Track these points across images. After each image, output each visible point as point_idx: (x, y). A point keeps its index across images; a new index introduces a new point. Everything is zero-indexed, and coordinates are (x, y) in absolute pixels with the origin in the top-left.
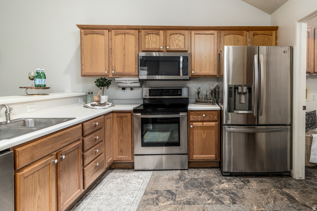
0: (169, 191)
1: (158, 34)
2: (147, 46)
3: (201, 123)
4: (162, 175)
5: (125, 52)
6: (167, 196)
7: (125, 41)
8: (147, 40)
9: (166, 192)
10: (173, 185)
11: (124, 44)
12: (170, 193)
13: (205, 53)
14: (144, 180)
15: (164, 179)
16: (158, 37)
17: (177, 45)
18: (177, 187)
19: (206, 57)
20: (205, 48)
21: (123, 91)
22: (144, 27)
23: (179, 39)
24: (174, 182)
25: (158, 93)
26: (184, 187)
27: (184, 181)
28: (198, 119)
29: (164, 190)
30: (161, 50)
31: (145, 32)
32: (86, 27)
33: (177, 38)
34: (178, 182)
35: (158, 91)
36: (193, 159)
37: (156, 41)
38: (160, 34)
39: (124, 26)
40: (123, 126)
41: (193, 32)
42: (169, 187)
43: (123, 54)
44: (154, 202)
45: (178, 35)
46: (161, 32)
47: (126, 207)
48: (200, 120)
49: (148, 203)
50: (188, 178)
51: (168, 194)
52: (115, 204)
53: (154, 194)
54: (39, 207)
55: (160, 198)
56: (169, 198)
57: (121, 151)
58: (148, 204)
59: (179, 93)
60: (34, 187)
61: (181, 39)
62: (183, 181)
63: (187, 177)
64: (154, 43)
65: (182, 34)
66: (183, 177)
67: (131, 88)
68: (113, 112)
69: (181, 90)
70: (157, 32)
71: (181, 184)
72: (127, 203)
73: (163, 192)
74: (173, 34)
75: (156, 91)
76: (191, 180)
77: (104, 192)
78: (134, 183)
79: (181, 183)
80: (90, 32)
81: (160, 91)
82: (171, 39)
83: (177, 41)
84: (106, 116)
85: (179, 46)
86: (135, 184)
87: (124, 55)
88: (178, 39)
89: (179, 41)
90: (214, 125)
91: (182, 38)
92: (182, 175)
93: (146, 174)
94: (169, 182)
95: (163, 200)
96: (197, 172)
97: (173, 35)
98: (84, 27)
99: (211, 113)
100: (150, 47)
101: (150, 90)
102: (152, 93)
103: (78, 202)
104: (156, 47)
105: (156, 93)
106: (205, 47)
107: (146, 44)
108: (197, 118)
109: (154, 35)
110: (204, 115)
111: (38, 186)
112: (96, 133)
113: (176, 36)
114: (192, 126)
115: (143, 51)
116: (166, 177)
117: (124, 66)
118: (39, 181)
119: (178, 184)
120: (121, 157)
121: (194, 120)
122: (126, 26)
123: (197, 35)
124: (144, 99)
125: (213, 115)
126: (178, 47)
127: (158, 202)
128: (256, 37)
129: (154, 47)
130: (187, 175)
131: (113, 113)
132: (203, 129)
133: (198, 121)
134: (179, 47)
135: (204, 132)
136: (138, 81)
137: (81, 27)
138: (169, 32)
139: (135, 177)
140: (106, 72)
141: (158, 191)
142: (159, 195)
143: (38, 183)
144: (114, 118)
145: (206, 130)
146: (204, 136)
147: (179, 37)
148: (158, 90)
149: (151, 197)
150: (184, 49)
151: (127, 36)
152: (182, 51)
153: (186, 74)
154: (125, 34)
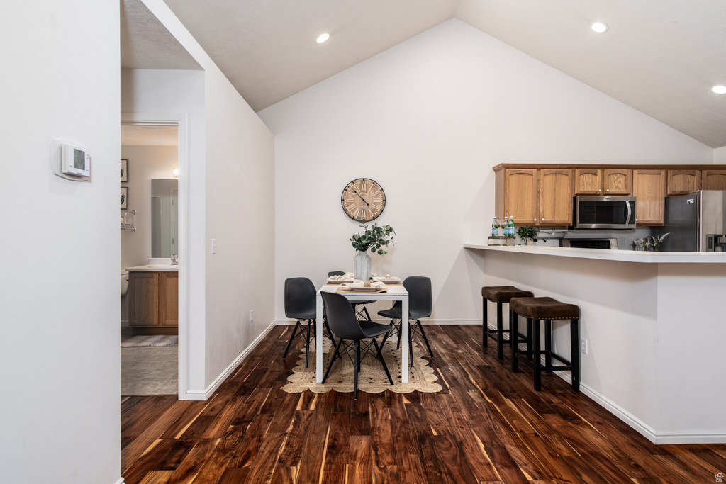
1: (595, 174)
2: (581, 189)
5: (555, 195)
7: (556, 183)
8: (581, 181)
16: (594, 177)
17: (616, 187)
20: (649, 191)
22: (579, 166)
31: (581, 171)
33: (617, 179)
35: (581, 243)
37: (592, 182)
38: (597, 175)
41: (636, 172)
43: (553, 198)
45: (618, 175)
59: (607, 246)
61: (621, 180)
65: (623, 174)
69: (609, 242)
70: (594, 172)
74: (612, 174)
80: (516, 172)
82: (609, 181)
85: (619, 189)
87: (555, 199)
88: (618, 181)
91: (622, 178)
98: (510, 166)
100: (585, 190)
101: (571, 242)
102: (574, 245)
106: (649, 189)
107: (580, 186)
109: (590, 175)
113: (616, 177)
123: (640, 175)
126: (617, 190)
128: (710, 177)
140: (535, 220)
147: (619, 177)
150: (625, 192)
151: (558, 176)
152: (627, 195)
153: (632, 221)
154: (556, 174)
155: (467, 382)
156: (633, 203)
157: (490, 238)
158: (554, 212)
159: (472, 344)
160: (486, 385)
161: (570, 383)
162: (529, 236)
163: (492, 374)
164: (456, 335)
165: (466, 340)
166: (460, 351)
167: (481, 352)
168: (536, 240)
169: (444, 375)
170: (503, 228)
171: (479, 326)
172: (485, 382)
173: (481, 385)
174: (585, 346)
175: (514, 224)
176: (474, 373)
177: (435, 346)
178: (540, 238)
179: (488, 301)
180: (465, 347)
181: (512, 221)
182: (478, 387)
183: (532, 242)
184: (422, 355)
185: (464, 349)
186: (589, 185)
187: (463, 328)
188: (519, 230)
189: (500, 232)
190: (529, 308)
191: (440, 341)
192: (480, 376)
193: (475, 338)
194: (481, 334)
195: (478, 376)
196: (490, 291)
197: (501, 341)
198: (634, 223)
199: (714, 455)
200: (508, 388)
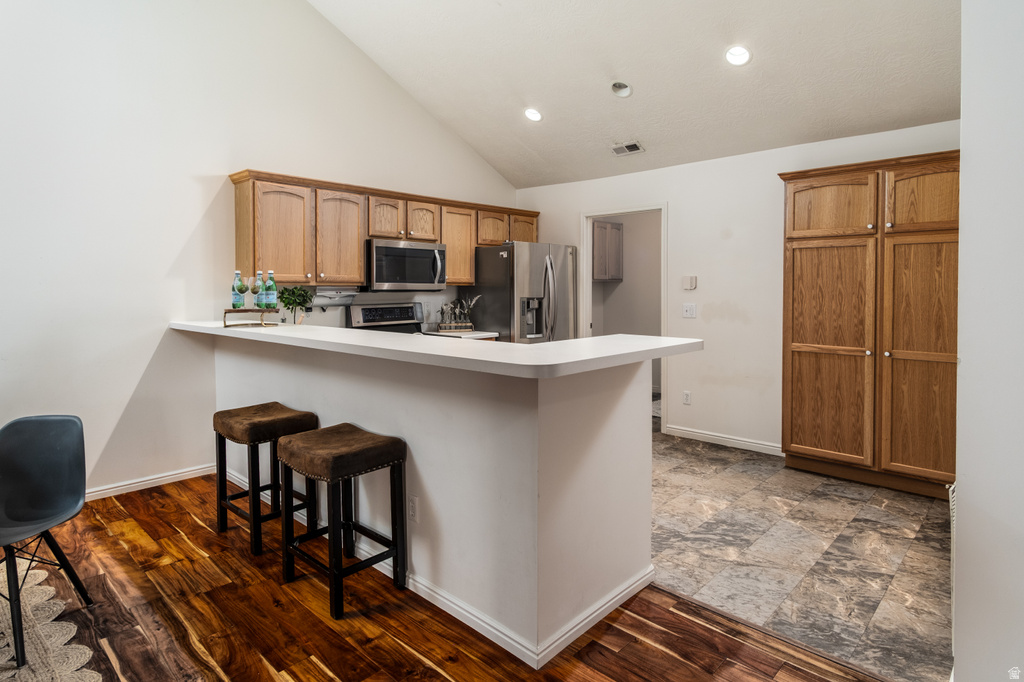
1: (395, 206)
2: (377, 227)
5: (340, 235)
7: (341, 215)
8: (377, 215)
11: (340, 220)
13: (459, 246)
16: (395, 211)
17: (422, 229)
20: (459, 237)
22: (374, 192)
25: (377, 316)
30: (400, 236)
31: (377, 200)
32: (267, 176)
35: (377, 312)
37: (391, 218)
38: (399, 207)
41: (444, 209)
43: (336, 240)
45: (425, 211)
46: (401, 203)
59: (411, 314)
65: (430, 210)
67: (322, 308)
69: (412, 309)
70: (394, 203)
74: (417, 209)
80: (275, 189)
81: (380, 311)
82: (414, 218)
83: (423, 222)
85: (426, 232)
87: (339, 242)
88: (424, 219)
89: (426, 222)
98: (263, 176)
100: (383, 230)
101: (363, 310)
104: (391, 229)
105: (374, 316)
107: (376, 222)
109: (389, 208)
113: (421, 213)
123: (450, 214)
128: (518, 225)
138: (413, 205)
147: (425, 215)
148: (376, 309)
150: (432, 237)
151: (344, 204)
152: (434, 241)
153: (442, 281)
154: (341, 200)
155: (184, 655)
156: (442, 253)
157: (228, 312)
158: (339, 264)
159: (194, 531)
160: (231, 647)
161: (390, 575)
162: (299, 304)
163: (242, 605)
164: (157, 514)
165: (179, 523)
166: (166, 561)
167: (216, 549)
168: (309, 310)
169: (120, 658)
170: (255, 292)
171: (207, 478)
172: (227, 637)
173: (218, 651)
174: (413, 508)
175: (276, 282)
176: (200, 617)
177: (99, 561)
178: (317, 306)
179: (228, 441)
180: (178, 543)
181: (271, 279)
182: (213, 662)
183: (303, 314)
184: (60, 606)
185: (174, 551)
186: (387, 222)
187: (173, 492)
188: (282, 293)
189: (249, 300)
190: (318, 462)
191: (112, 544)
192: (215, 623)
193: (199, 511)
194: (214, 498)
195: (208, 624)
196: (232, 421)
197: (257, 518)
198: (443, 282)
199: (606, 653)
200: (279, 635)
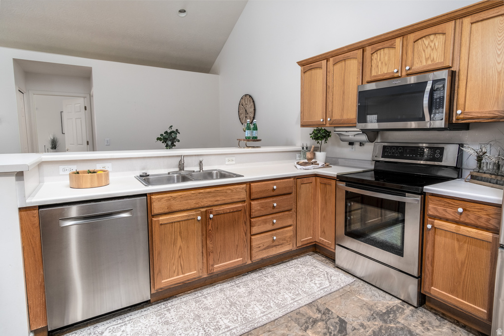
0: (342, 323)
1: (392, 47)
2: (374, 73)
3: (454, 226)
4: (363, 292)
5: (344, 88)
6: (331, 327)
7: (345, 72)
8: (374, 61)
9: (337, 320)
10: (361, 318)
11: (344, 76)
12: (341, 326)
13: (499, 63)
14: (330, 285)
15: (359, 299)
16: (392, 52)
18: (362, 325)
19: (499, 73)
20: (499, 50)
21: (350, 146)
22: (370, 41)
23: (432, 45)
24: (369, 313)
25: (397, 153)
26: (374, 332)
27: (386, 323)
28: (447, 214)
29: (338, 317)
30: (396, 75)
31: (372, 49)
32: (305, 62)
33: (429, 44)
34: (375, 318)
35: (397, 149)
36: (431, 294)
37: (389, 60)
38: (396, 46)
39: (343, 48)
40: (327, 197)
41: (467, 21)
42: (350, 316)
43: (342, 92)
44: (306, 322)
45: (432, 37)
46: (398, 42)
47: (273, 307)
48: (450, 217)
49: (299, 319)
50: (399, 322)
51: (338, 326)
52: (269, 295)
53: (320, 311)
54: (180, 257)
55: (319, 323)
56: (331, 333)
57: (323, 231)
58: (297, 321)
59: (437, 155)
60: (173, 236)
61: (437, 44)
62: (385, 321)
63: (399, 320)
64: (386, 65)
65: (440, 32)
66: (391, 315)
67: (361, 143)
68: (316, 175)
69: (442, 149)
70: (390, 44)
71: (375, 325)
72: (280, 302)
73: (334, 318)
74: (421, 38)
75: (394, 149)
76: (402, 329)
77: (277, 275)
78: (316, 282)
79: (376, 323)
80: (309, 68)
81: (400, 149)
82: (416, 50)
83: (428, 51)
84: (300, 179)
86: (315, 284)
87: (344, 93)
88: (431, 47)
89: (433, 50)
90: (490, 240)
91: (439, 40)
92: (394, 312)
93: (343, 278)
94: (359, 309)
95: (320, 330)
96: (430, 323)
97: (420, 40)
98: (303, 62)
99: (482, 209)
100: (379, 73)
101: (384, 147)
102: (387, 152)
103: (248, 272)
104: (388, 71)
105: (393, 153)
106: (500, 47)
107: (373, 69)
108: (444, 213)
109: (386, 50)
110: (460, 210)
111: (179, 237)
112: (275, 199)
113: (426, 41)
114: (429, 226)
115: (369, 82)
116: (365, 299)
117: (343, 110)
118: (180, 233)
119: (369, 320)
120: (323, 241)
121: (436, 214)
122: (346, 47)
123: (479, 23)
124: (377, 161)
125: (488, 215)
126: (429, 62)
127: (310, 327)
129: (386, 72)
130: (404, 316)
131: (317, 177)
132: (458, 240)
133: (447, 220)
134: (432, 61)
135: (460, 248)
136: (361, 132)
137: (301, 64)
138: (412, 37)
139: (326, 275)
140: (322, 120)
141: (329, 310)
142: (324, 318)
143: (178, 233)
144: (317, 184)
145: (466, 245)
146: (461, 257)
147: (432, 41)
148: (397, 147)
149: (311, 314)
150: (441, 64)
151: (348, 62)
154: (345, 60)
